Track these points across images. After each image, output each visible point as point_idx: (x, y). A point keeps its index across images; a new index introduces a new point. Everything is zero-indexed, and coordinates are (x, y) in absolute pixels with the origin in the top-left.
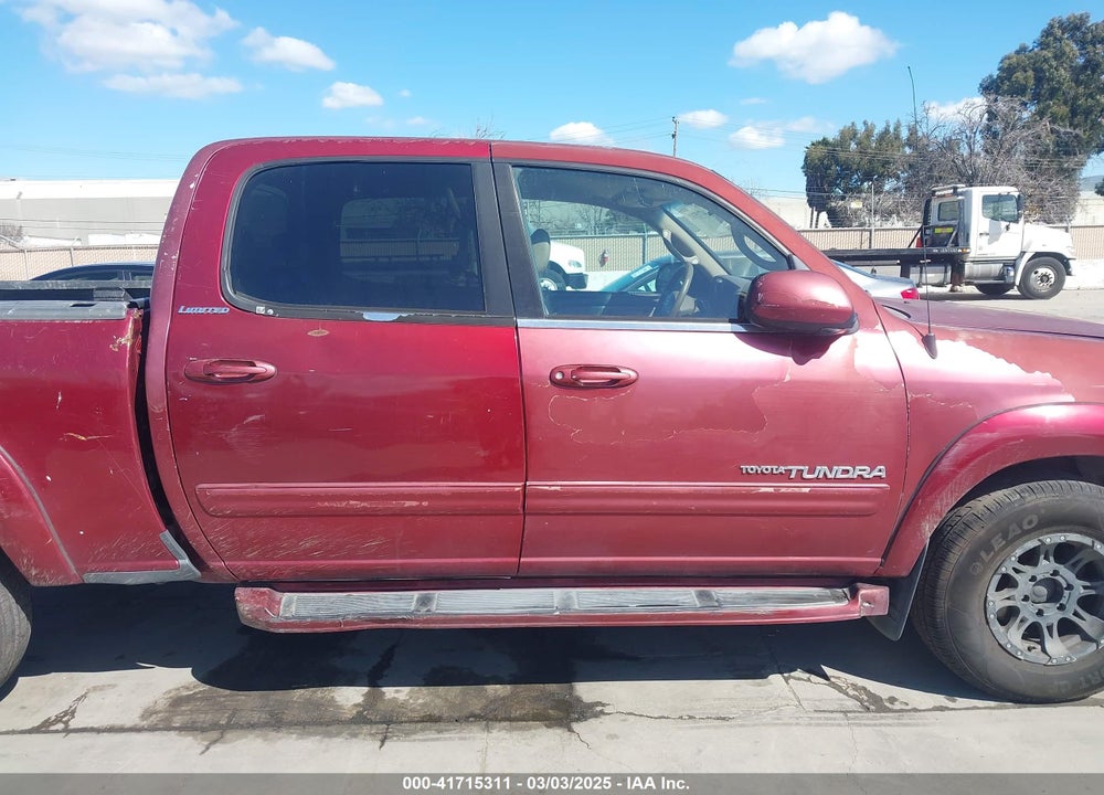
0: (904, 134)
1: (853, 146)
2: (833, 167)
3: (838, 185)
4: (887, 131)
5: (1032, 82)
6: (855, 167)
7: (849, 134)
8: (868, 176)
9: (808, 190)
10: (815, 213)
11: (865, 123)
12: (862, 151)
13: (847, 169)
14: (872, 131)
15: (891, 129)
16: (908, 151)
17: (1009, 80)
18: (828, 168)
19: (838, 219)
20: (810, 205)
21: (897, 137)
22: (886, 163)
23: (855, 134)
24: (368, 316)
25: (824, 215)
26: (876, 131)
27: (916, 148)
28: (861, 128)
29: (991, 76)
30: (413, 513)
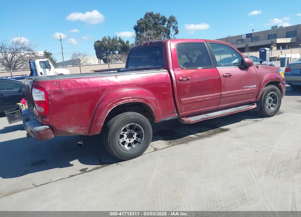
0: (118, 39)
1: (106, 42)
2: (102, 48)
3: (104, 53)
4: (114, 39)
5: (145, 27)
6: (108, 48)
7: (104, 39)
8: (111, 50)
9: (96, 54)
10: (99, 60)
11: (108, 36)
12: (109, 44)
13: (106, 48)
14: (110, 38)
15: (115, 38)
16: (119, 43)
17: (140, 26)
18: (101, 48)
19: (105, 61)
20: (98, 58)
21: (117, 40)
22: (115, 47)
23: (106, 39)
24: (198, 68)
25: (102, 61)
26: (111, 39)
27: (121, 43)
28: (107, 38)
29: (135, 25)
30: (208, 100)
